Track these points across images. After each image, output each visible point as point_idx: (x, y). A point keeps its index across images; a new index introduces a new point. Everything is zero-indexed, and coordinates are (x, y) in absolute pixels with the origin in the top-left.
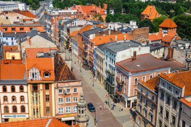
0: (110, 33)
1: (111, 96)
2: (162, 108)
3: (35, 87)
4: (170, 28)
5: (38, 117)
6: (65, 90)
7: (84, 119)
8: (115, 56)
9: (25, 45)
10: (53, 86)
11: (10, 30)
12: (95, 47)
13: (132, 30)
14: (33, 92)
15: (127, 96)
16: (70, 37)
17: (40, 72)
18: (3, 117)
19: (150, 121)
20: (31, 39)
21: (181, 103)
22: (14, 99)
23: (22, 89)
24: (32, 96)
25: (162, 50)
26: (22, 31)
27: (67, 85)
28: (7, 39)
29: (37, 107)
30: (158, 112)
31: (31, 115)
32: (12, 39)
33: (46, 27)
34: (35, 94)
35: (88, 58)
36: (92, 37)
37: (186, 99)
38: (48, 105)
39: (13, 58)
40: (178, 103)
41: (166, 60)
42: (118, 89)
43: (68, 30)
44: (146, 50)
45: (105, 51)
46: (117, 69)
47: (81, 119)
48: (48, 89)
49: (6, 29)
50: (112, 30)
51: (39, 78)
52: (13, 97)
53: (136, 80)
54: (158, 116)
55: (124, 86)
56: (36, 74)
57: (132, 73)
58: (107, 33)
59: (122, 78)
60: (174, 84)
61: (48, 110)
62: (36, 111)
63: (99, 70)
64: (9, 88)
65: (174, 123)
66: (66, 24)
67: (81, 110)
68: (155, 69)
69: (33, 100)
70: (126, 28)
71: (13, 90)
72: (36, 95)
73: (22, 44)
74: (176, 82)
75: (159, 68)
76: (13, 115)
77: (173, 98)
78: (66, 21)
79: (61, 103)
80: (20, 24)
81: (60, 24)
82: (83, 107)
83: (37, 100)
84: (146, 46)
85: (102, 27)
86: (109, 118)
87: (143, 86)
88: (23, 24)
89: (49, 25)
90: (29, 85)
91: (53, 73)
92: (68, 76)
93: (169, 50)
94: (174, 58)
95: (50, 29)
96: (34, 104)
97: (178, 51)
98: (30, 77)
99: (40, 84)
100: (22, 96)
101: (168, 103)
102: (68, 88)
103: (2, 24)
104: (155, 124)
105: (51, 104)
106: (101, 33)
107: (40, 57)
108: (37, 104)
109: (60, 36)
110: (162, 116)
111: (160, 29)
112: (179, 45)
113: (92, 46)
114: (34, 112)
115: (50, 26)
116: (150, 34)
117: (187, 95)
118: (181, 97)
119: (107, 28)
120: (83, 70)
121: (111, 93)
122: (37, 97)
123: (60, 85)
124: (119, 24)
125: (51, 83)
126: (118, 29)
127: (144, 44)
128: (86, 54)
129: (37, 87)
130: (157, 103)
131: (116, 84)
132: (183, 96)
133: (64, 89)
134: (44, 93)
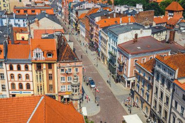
0: (115, 16)
1: (113, 76)
2: (157, 89)
3: (39, 67)
4: (176, 11)
5: (41, 94)
6: (66, 70)
7: (77, 97)
8: (117, 38)
9: (34, 27)
10: (55, 66)
11: (22, 12)
12: (100, 29)
13: (137, 13)
14: (37, 71)
15: (127, 76)
16: (79, 19)
17: (43, 52)
18: (11, 93)
19: (146, 100)
20: (39, 21)
21: (174, 85)
22: (20, 76)
23: (27, 67)
24: (36, 74)
25: (165, 33)
26: (33, 13)
27: (68, 65)
28: (19, 21)
29: (41, 85)
30: (154, 92)
31: (35, 92)
32: (24, 21)
33: (57, 9)
34: (38, 72)
35: (93, 40)
36: (97, 19)
37: (179, 81)
38: (51, 83)
39: (23, 39)
40: (172, 85)
41: (168, 42)
42: (119, 70)
43: (77, 13)
44: (147, 33)
45: (109, 33)
46: (119, 51)
47: (74, 98)
48: (51, 68)
49: (19, 11)
50: (117, 13)
51: (42, 58)
52: (19, 75)
53: (136, 61)
54: (153, 96)
55: (125, 67)
56: (39, 54)
57: (132, 54)
58: (112, 16)
59: (123, 59)
60: (168, 66)
61: (51, 87)
62: (40, 88)
63: (103, 51)
64: (15, 67)
65: (167, 103)
66: (75, 7)
67: (74, 89)
68: (155, 51)
69: (37, 78)
70: (132, 11)
71: (19, 68)
72: (40, 74)
73: (31, 25)
74: (170, 65)
75: (159, 50)
76: (19, 91)
77: (167, 79)
78: (75, 3)
79: (63, 81)
80: (32, 7)
81: (70, 7)
82: (76, 86)
83: (40, 78)
84: (148, 29)
85: (108, 10)
86: (109, 97)
87: (140, 67)
88: (34, 7)
89: (60, 7)
90: (33, 65)
91: (55, 53)
92: (70, 57)
93: (170, 32)
94: (175, 41)
95: (61, 11)
96: (38, 82)
97: (180, 34)
98: (34, 57)
99: (43, 63)
100: (27, 75)
101: (163, 84)
102: (70, 68)
103: (15, 6)
104: (151, 103)
105: (54, 82)
106: (107, 16)
107: (45, 38)
108: (41, 82)
109: (69, 18)
110: (157, 97)
111: (166, 12)
112: (182, 28)
113: (97, 28)
114: (38, 89)
115: (61, 9)
116: (155, 17)
117: (180, 77)
118: (174, 79)
119: (112, 10)
120: (89, 51)
121: (113, 73)
122: (40, 76)
123: (62, 65)
124: (126, 7)
125: (53, 63)
126: (124, 12)
127: (146, 27)
128: (92, 36)
129: (40, 66)
130: (153, 83)
131: (117, 65)
132: (176, 78)
133: (66, 68)
134: (47, 72)
